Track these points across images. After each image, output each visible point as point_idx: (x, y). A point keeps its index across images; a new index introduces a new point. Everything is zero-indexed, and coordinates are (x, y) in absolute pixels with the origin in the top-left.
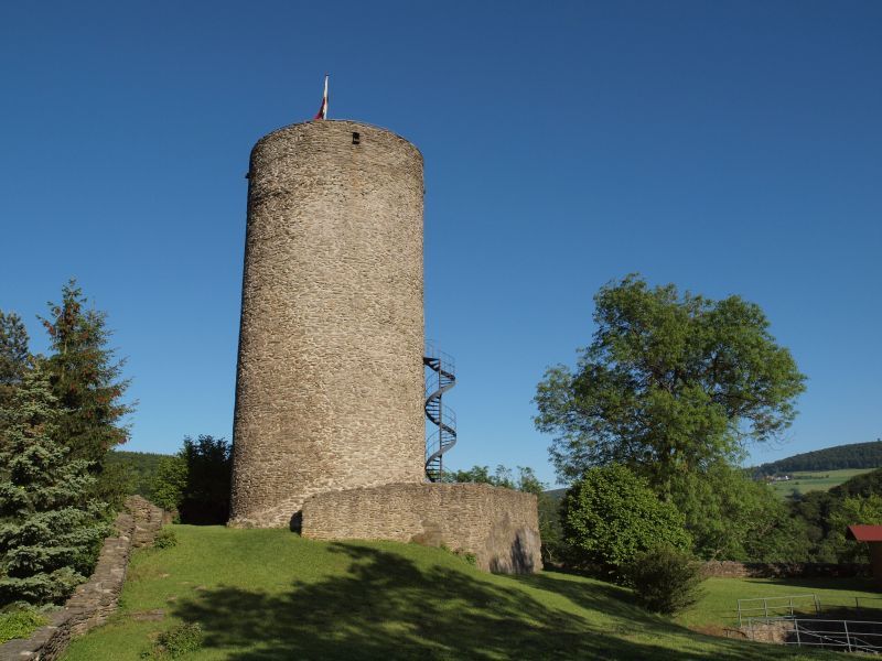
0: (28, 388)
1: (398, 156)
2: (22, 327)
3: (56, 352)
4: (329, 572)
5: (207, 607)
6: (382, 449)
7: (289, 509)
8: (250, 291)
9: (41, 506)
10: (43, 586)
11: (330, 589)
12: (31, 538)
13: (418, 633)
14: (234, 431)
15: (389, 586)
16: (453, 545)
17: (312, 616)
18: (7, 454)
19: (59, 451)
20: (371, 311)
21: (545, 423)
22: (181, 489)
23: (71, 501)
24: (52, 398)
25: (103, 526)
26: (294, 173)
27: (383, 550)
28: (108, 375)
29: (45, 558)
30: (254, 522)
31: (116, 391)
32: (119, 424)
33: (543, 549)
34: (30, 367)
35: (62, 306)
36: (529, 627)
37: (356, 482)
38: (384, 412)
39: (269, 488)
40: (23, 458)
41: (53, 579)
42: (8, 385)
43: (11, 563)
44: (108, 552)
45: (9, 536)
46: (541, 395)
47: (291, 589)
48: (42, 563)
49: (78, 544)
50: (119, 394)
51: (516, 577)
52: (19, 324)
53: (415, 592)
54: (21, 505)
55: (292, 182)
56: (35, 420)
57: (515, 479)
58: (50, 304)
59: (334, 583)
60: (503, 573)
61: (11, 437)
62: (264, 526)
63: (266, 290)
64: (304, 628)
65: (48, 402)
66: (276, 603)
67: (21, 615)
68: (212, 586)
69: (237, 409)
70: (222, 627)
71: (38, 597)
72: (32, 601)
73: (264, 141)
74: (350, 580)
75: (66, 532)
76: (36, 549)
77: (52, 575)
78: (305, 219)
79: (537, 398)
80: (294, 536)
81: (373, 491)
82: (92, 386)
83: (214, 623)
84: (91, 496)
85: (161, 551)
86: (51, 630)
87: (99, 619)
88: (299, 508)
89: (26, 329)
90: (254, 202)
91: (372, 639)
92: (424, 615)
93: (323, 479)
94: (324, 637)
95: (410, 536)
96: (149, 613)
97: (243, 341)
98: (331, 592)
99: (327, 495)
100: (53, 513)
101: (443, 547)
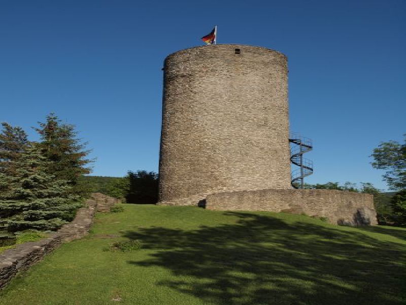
0: (29, 154)
1: (269, 57)
2: (23, 132)
3: (44, 140)
4: (224, 223)
5: (145, 234)
6: (260, 176)
7: (197, 199)
8: (167, 115)
9: (40, 196)
10: (44, 224)
11: (225, 229)
12: (35, 207)
13: (284, 247)
14: (159, 169)
15: (265, 229)
16: (311, 214)
17: (213, 239)
18: (19, 178)
19: (49, 177)
20: (251, 121)
21: (380, 165)
22: (127, 190)
23: (58, 195)
24: (43, 158)
25: (78, 204)
26: (194, 67)
27: (261, 215)
28: (78, 148)
29: (44, 214)
30: (174, 203)
31: (83, 154)
32: (85, 166)
33: (378, 216)
34: (29, 146)
35: (47, 124)
36: (364, 247)
37: (242, 188)
38: (261, 161)
39: (183, 190)
40: (28, 179)
41: (49, 222)
42: (17, 153)
43: (25, 216)
44: (81, 213)
45: (23, 207)
46: (377, 153)
47: (199, 229)
48: (43, 216)
49: (63, 210)
50: (85, 155)
51: (357, 227)
52: (21, 130)
53: (284, 232)
54: (28, 195)
55: (193, 71)
56: (34, 165)
57: (359, 187)
58: (39, 123)
59: (227, 227)
60: (348, 225)
61: (20, 172)
62: (181, 205)
63: (178, 115)
64: (207, 243)
65: (41, 159)
66: (189, 234)
67: (32, 234)
68: (148, 226)
69: (160, 161)
70: (153, 242)
71: (42, 228)
72: (38, 229)
73: (174, 54)
74: (238, 226)
75: (56, 206)
76: (38, 212)
77: (49, 221)
78: (203, 85)
79: (374, 155)
80: (201, 209)
81: (254, 193)
82: (67, 153)
83: (149, 240)
84: (70, 193)
85: (114, 213)
86: (49, 240)
87: (78, 237)
88: (204, 198)
89: (26, 132)
90: (168, 80)
91: (252, 249)
92: (289, 240)
93: (219, 187)
94: (220, 247)
95: (280, 210)
96: (107, 236)
97: (163, 134)
98: (225, 231)
99: (223, 194)
100: (48, 199)
101: (303, 214)
